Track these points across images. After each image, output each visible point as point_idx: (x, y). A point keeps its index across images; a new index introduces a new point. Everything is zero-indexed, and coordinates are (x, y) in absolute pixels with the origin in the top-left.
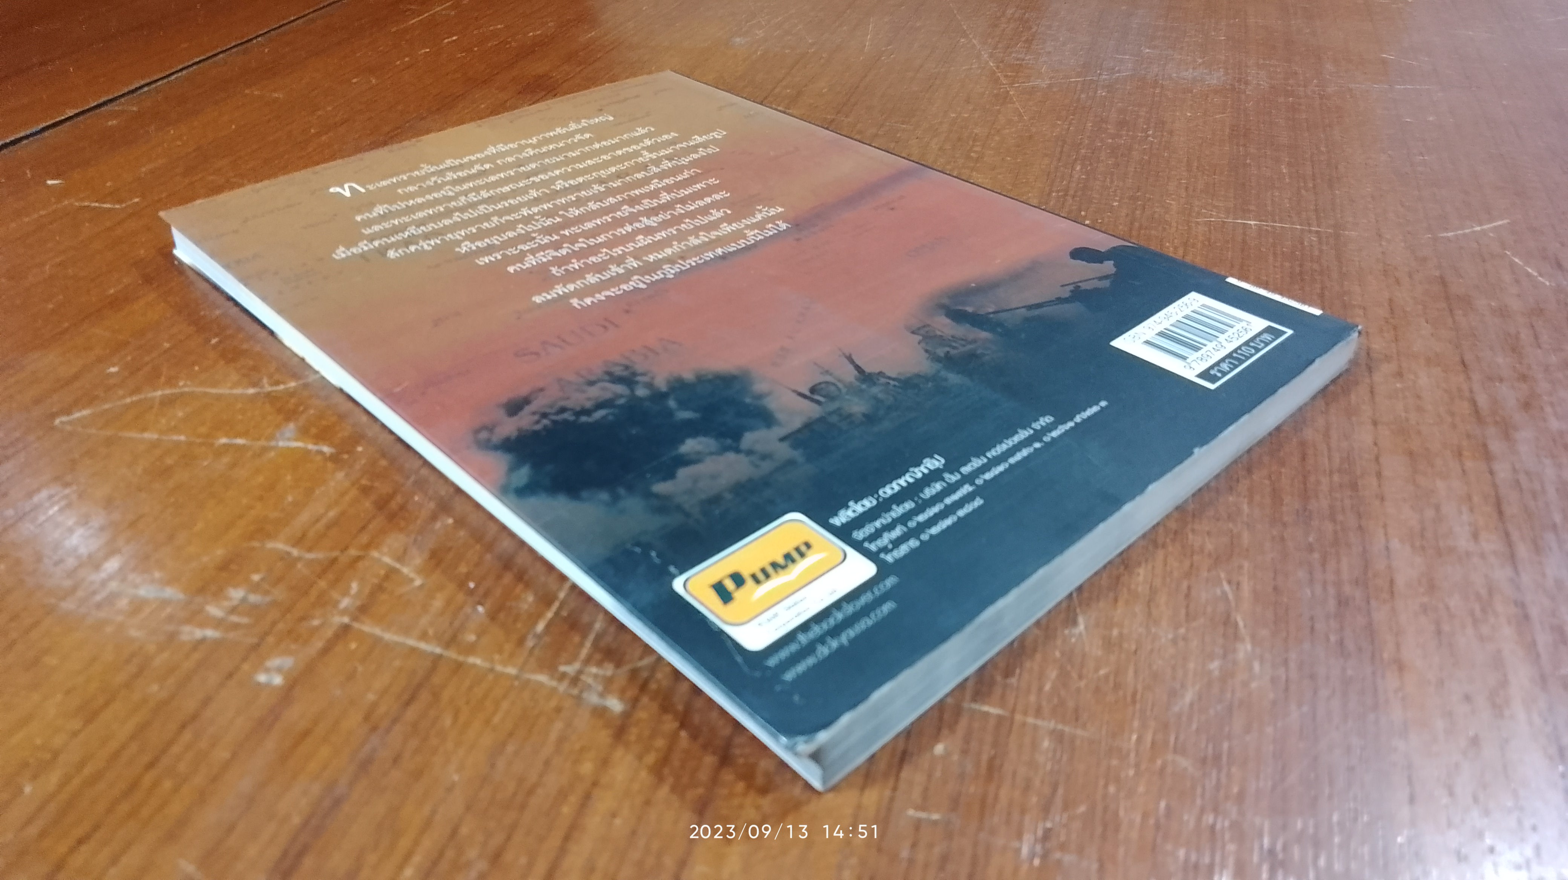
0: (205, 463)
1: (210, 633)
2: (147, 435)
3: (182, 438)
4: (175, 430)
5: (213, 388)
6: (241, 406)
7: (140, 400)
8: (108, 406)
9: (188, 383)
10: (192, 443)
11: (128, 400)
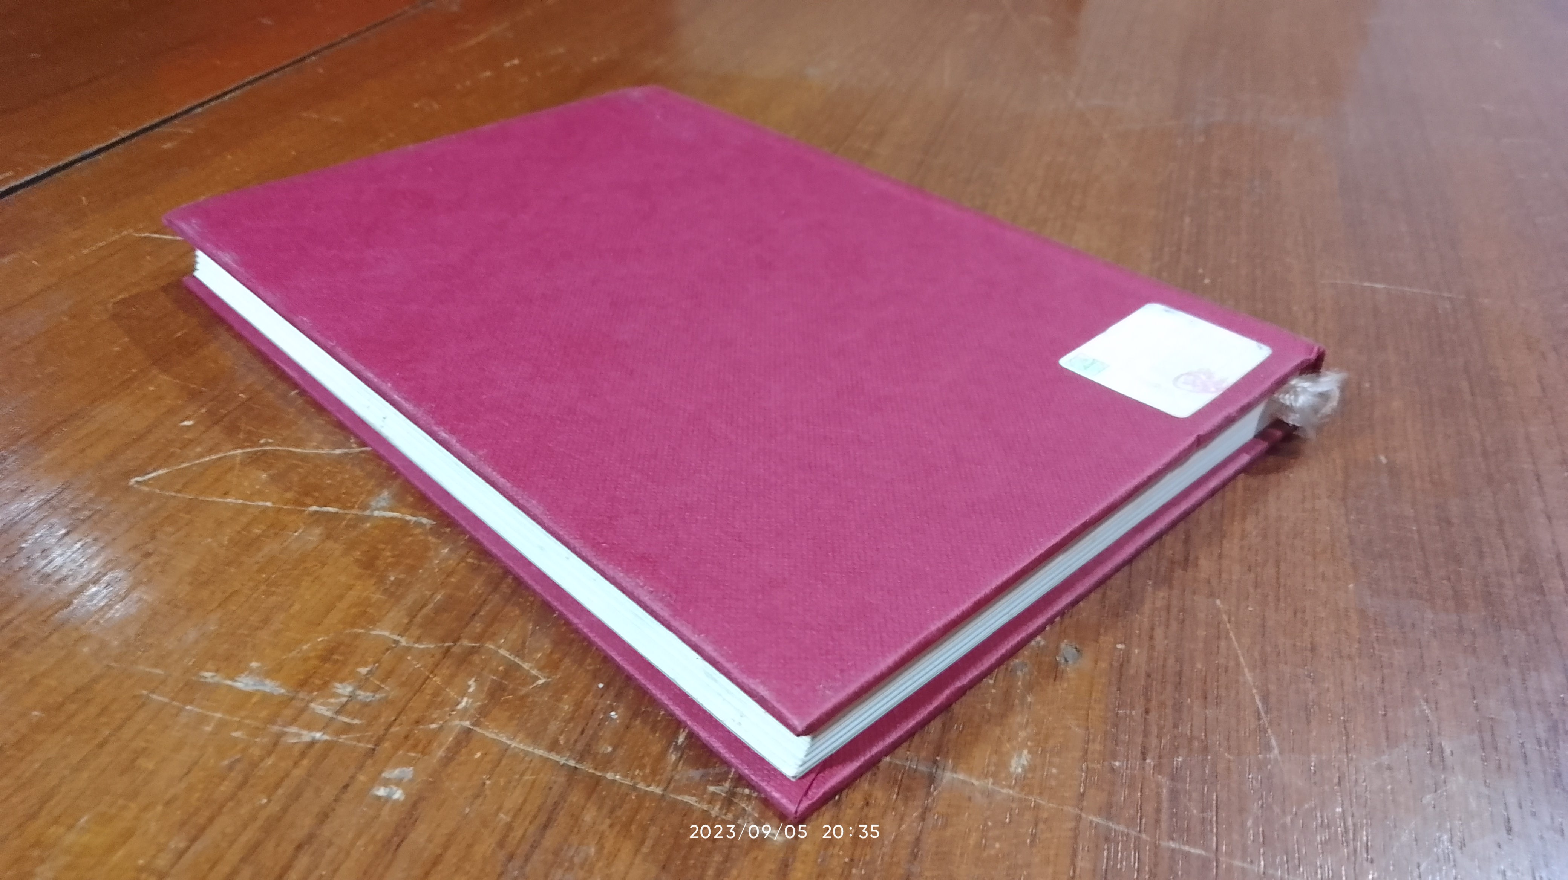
0: (296, 534)
1: (318, 735)
2: (228, 500)
3: (269, 504)
4: (261, 494)
5: (297, 446)
6: (328, 468)
7: (220, 459)
8: (184, 465)
9: (270, 441)
10: (280, 509)
11: (207, 459)
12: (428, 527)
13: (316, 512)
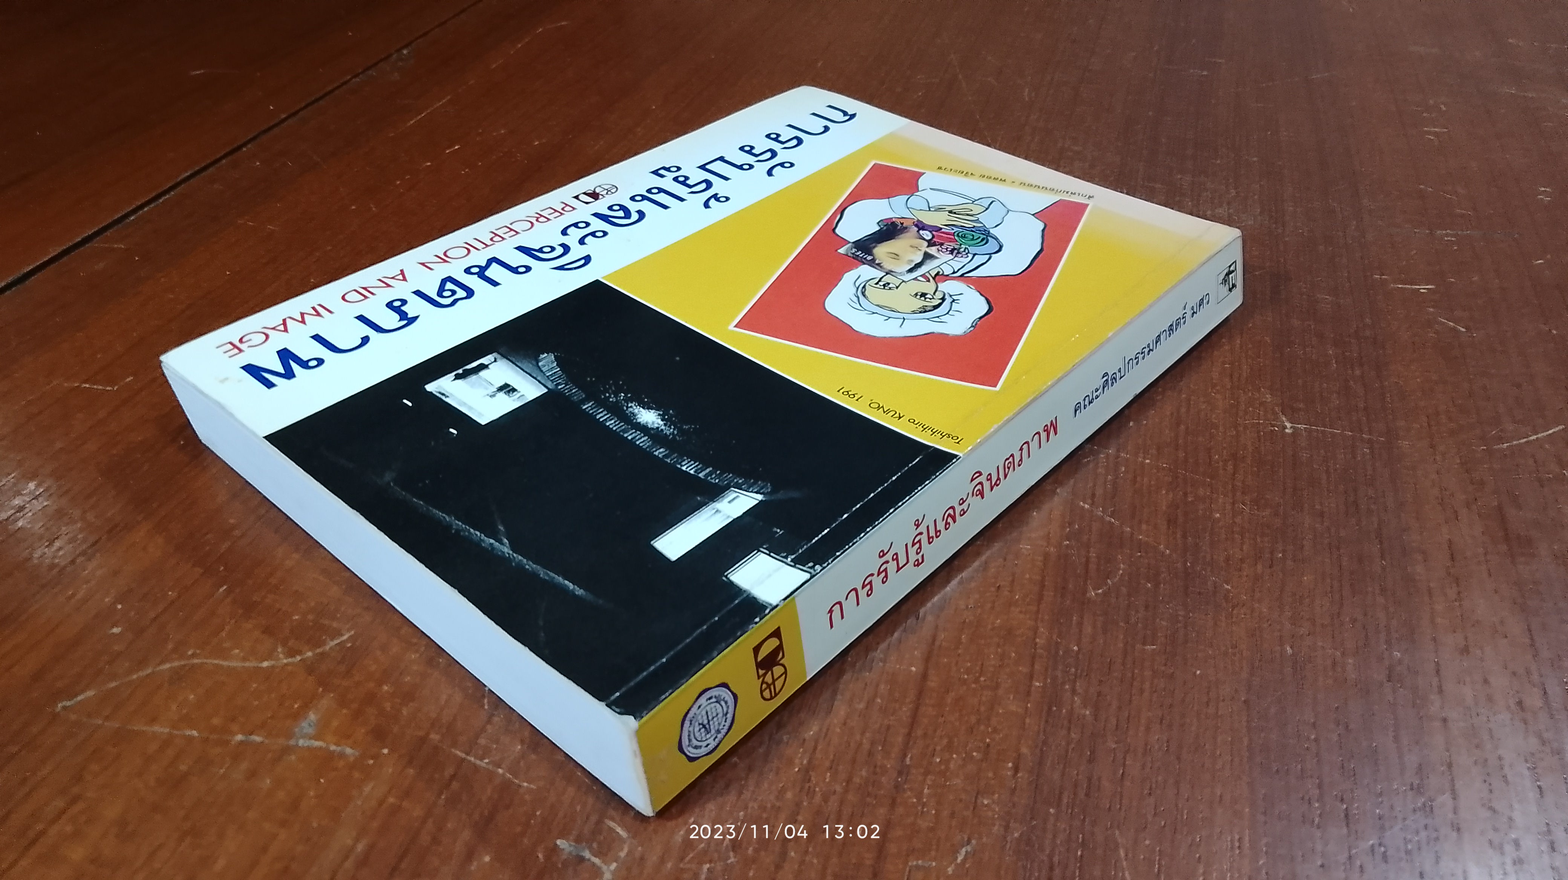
0: (222, 771)
2: (157, 728)
3: (195, 733)
4: (187, 720)
5: (225, 659)
6: (254, 685)
7: (147, 675)
8: (113, 684)
9: (198, 651)
10: (207, 740)
11: (135, 677)
12: (352, 759)
13: (241, 743)
